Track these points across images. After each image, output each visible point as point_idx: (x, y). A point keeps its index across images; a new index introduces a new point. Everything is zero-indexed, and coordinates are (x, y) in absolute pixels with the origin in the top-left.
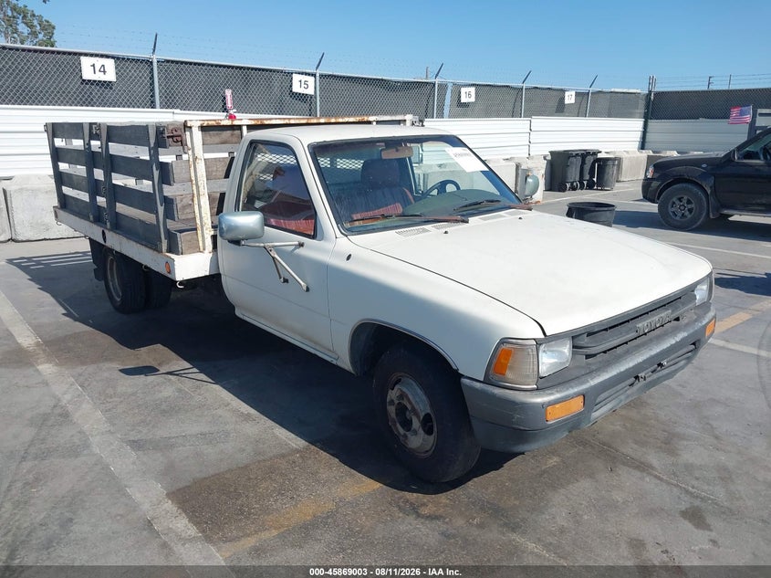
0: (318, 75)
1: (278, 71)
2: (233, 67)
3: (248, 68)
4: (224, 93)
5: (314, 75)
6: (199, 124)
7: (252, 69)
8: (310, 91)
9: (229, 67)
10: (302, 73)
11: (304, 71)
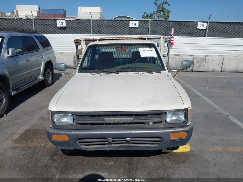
0: (209, 22)
1: (192, 22)
2: (175, 21)
3: (181, 21)
4: (171, 30)
5: (207, 22)
6: (83, 39)
7: (182, 21)
8: (205, 28)
9: (174, 21)
10: (202, 22)
11: (203, 21)
